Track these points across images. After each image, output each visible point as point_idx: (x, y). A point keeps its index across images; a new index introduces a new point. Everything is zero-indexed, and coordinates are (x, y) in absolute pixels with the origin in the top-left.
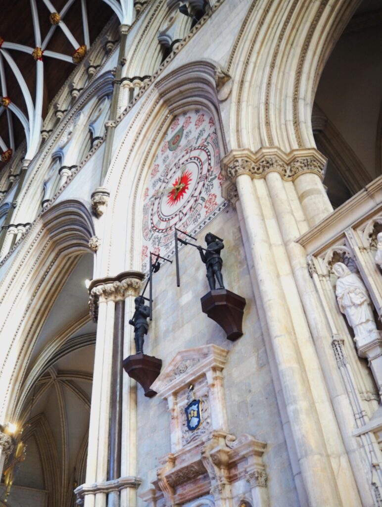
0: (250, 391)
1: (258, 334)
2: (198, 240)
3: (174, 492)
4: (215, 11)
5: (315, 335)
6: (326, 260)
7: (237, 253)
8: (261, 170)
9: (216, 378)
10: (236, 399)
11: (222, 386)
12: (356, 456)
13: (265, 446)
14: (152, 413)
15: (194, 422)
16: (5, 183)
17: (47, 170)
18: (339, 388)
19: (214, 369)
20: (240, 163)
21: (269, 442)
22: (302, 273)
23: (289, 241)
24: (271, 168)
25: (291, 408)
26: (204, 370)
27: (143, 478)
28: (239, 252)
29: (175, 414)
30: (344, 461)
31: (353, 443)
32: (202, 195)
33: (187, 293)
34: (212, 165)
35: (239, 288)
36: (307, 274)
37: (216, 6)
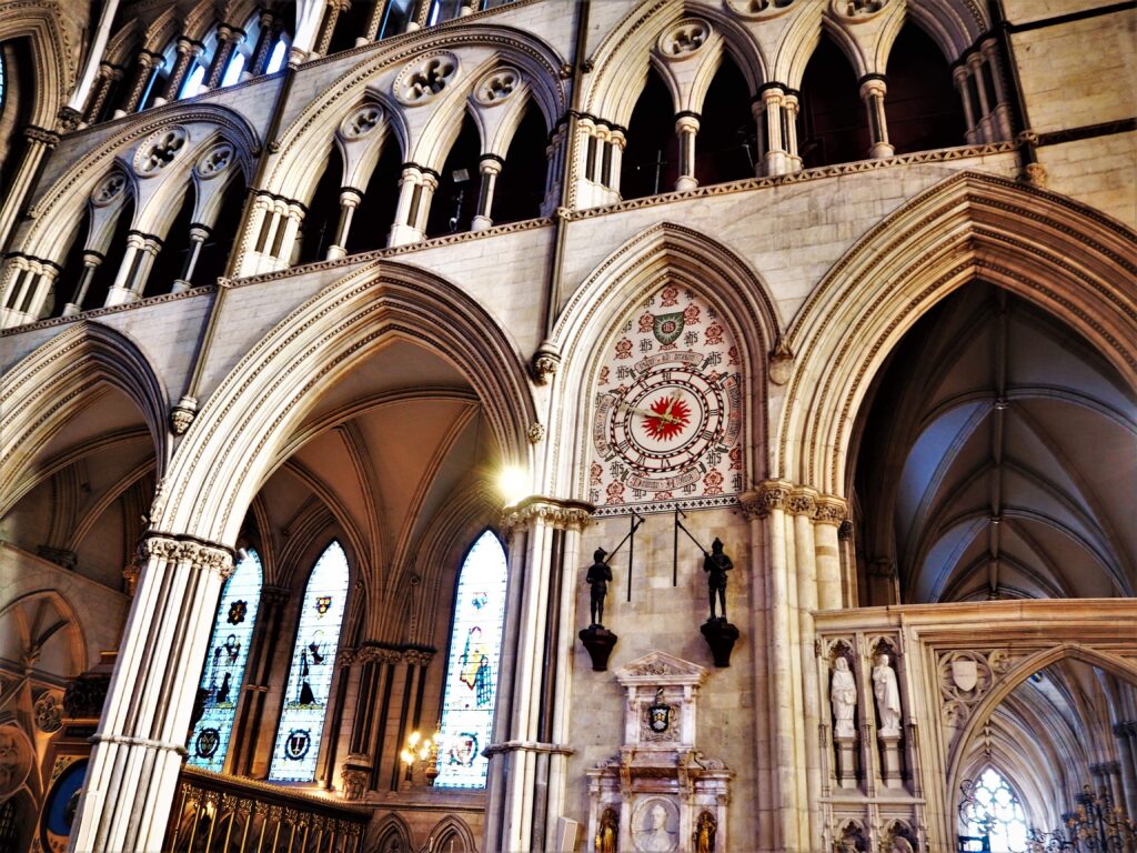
0: (727, 723)
1: (747, 675)
2: (687, 520)
3: (632, 782)
4: (785, 184)
5: (808, 713)
6: (831, 645)
7: (738, 574)
8: (795, 507)
9: (693, 696)
10: (710, 722)
11: (697, 704)
12: (817, 816)
13: (734, 775)
14: (596, 687)
15: (660, 724)
16: (197, 21)
17: (350, 111)
18: (817, 764)
19: (694, 687)
20: (782, 496)
21: (738, 774)
22: (809, 649)
23: (805, 609)
24: (805, 512)
25: (783, 770)
26: (684, 683)
27: (578, 749)
28: (741, 575)
29: (635, 706)
30: (806, 815)
31: (816, 806)
32: (700, 459)
33: (663, 576)
34: (724, 426)
35: (734, 615)
36: (813, 654)
37: (789, 180)
